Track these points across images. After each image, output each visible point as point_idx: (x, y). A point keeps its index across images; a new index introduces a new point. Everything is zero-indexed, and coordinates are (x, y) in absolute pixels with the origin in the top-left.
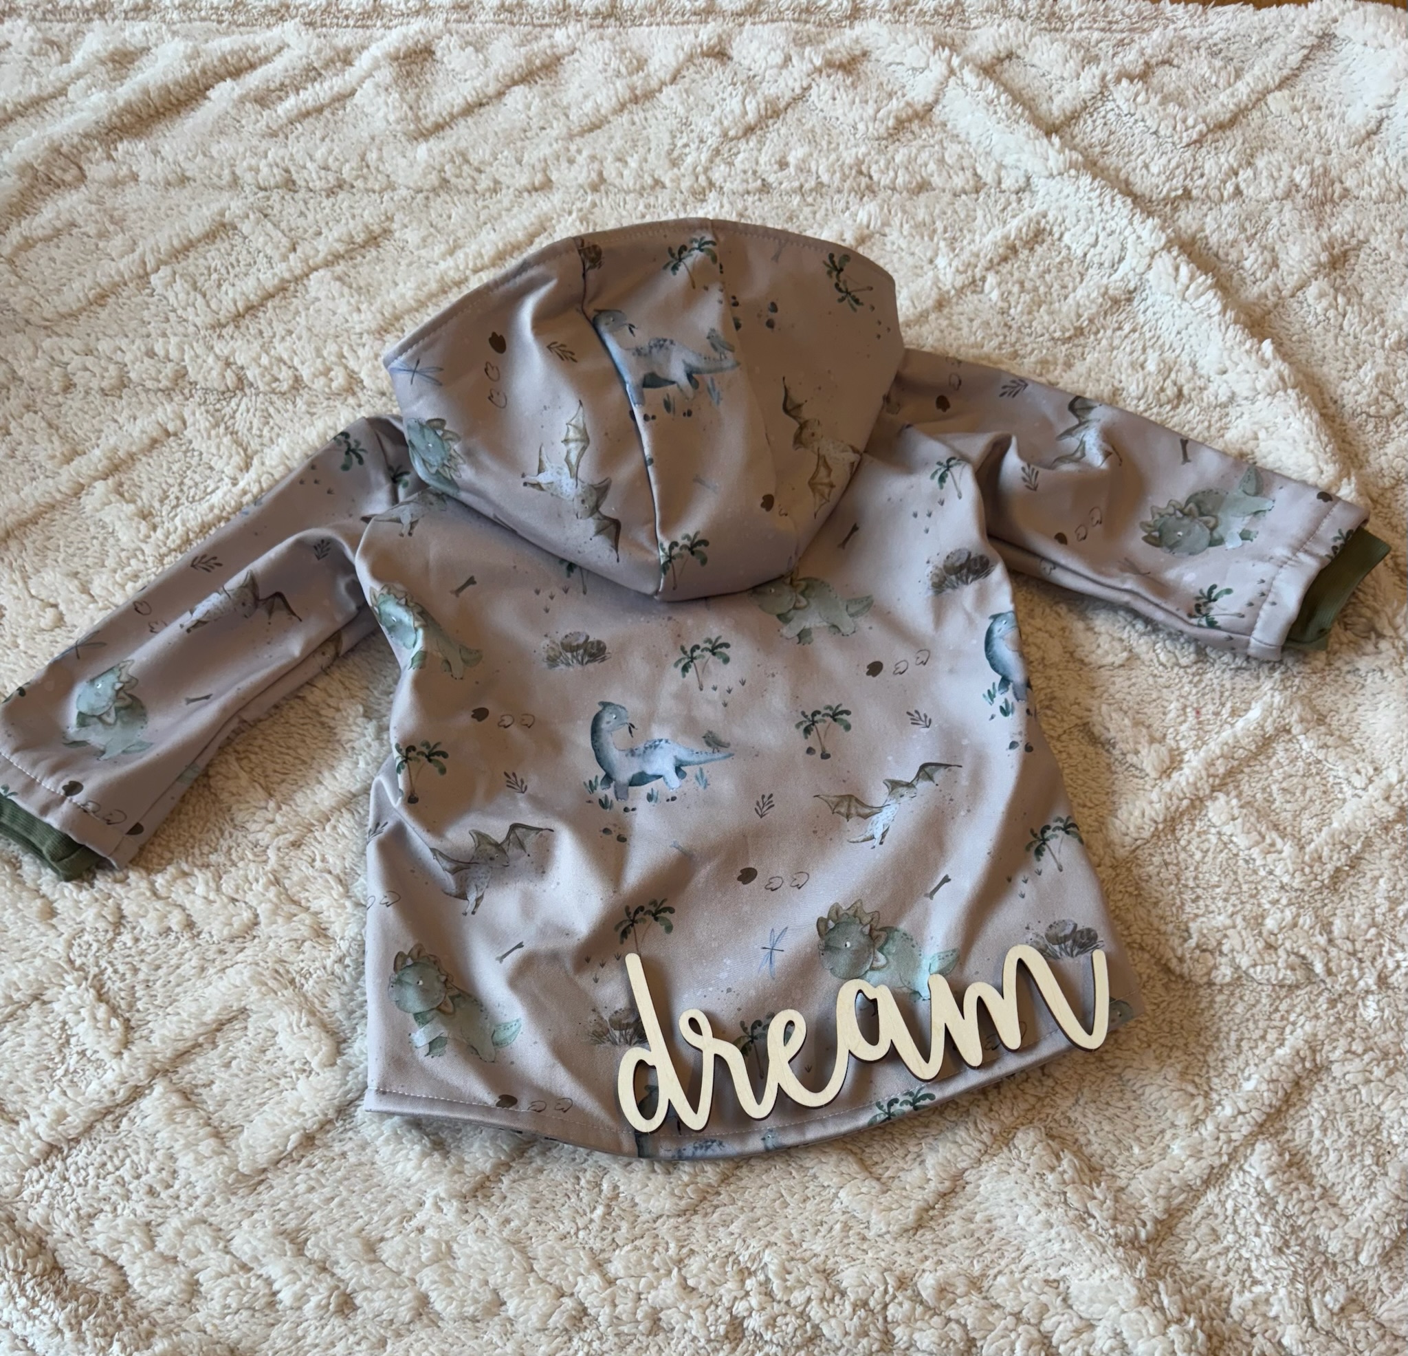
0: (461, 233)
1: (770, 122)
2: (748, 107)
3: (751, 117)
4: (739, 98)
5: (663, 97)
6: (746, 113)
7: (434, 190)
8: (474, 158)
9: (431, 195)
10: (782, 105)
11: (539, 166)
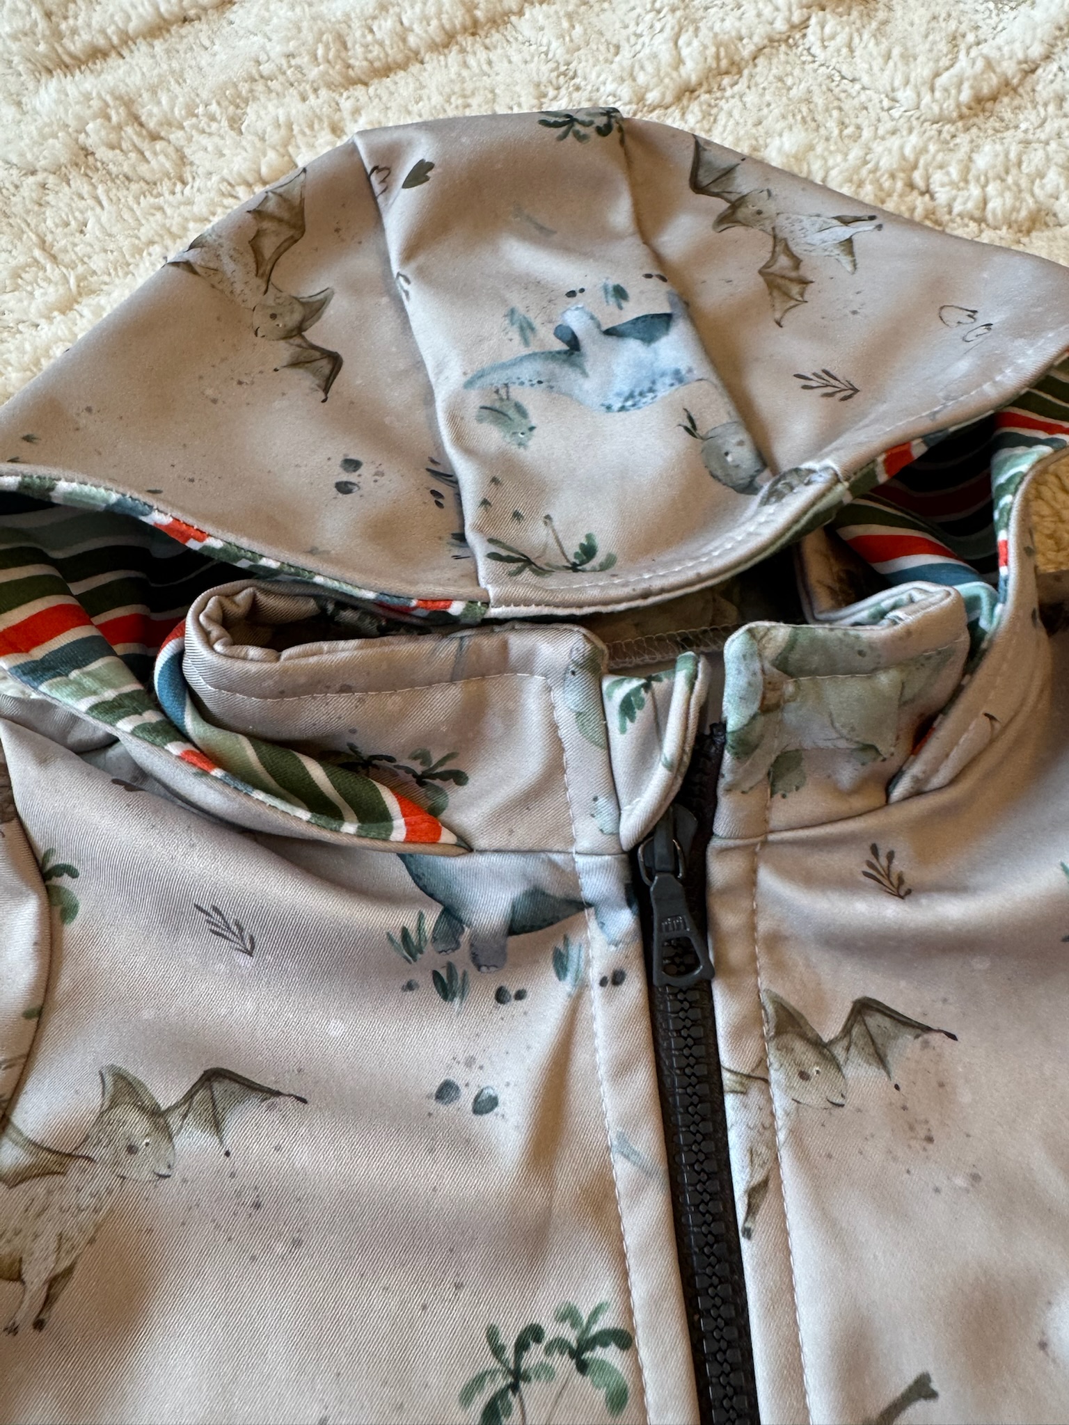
0: (97, 263)
1: (726, 81)
2: (685, 52)
3: (691, 70)
4: (668, 32)
5: (524, 26)
6: (679, 62)
7: (56, 170)
8: (151, 113)
9: (51, 180)
10: (747, 50)
11: (274, 137)
